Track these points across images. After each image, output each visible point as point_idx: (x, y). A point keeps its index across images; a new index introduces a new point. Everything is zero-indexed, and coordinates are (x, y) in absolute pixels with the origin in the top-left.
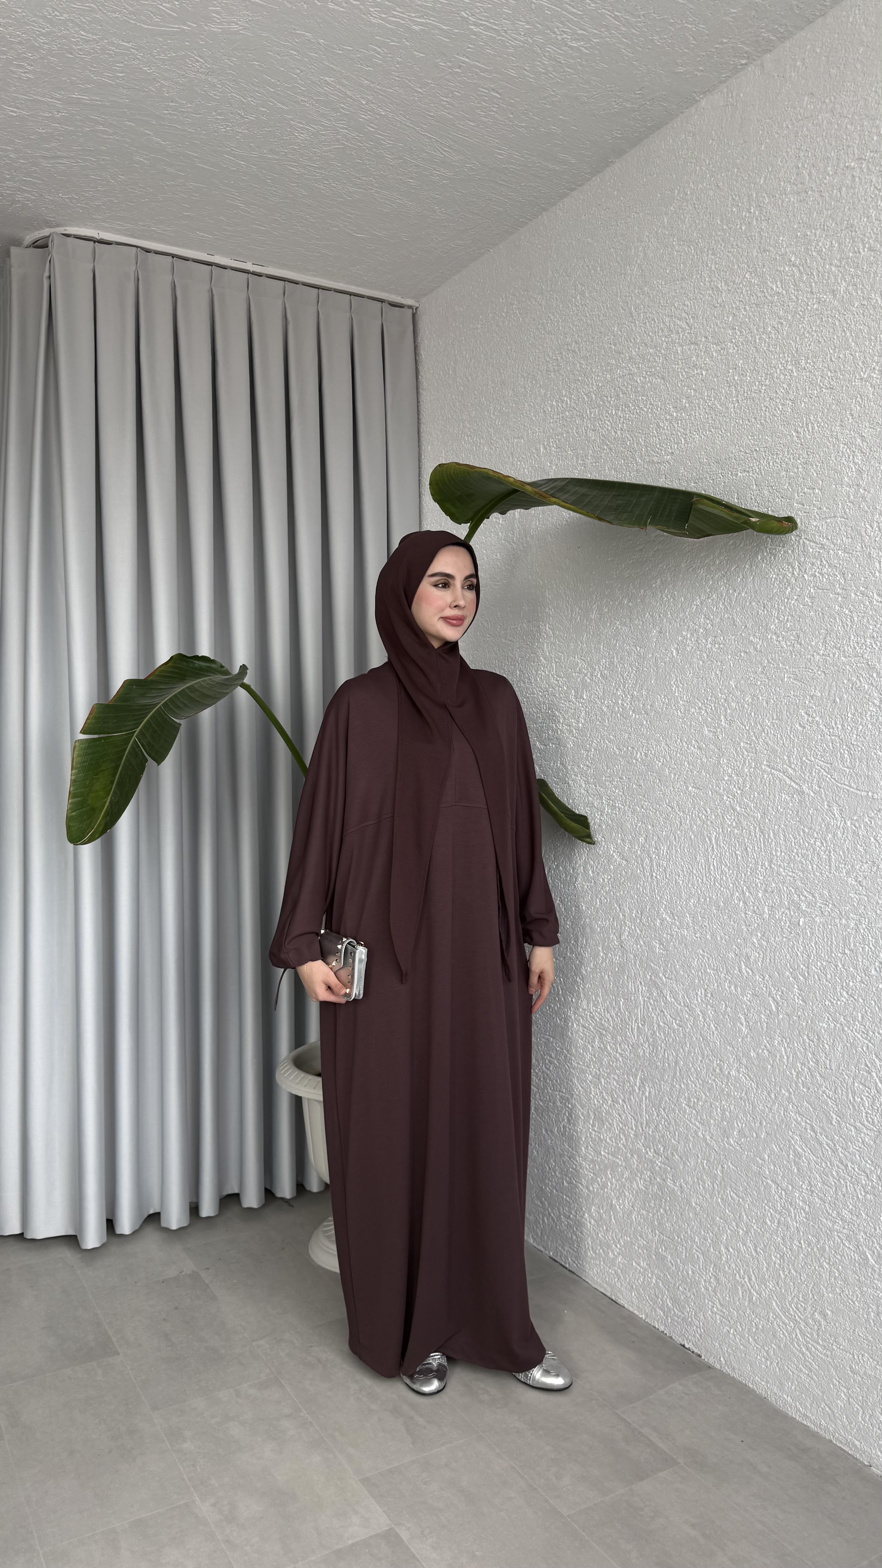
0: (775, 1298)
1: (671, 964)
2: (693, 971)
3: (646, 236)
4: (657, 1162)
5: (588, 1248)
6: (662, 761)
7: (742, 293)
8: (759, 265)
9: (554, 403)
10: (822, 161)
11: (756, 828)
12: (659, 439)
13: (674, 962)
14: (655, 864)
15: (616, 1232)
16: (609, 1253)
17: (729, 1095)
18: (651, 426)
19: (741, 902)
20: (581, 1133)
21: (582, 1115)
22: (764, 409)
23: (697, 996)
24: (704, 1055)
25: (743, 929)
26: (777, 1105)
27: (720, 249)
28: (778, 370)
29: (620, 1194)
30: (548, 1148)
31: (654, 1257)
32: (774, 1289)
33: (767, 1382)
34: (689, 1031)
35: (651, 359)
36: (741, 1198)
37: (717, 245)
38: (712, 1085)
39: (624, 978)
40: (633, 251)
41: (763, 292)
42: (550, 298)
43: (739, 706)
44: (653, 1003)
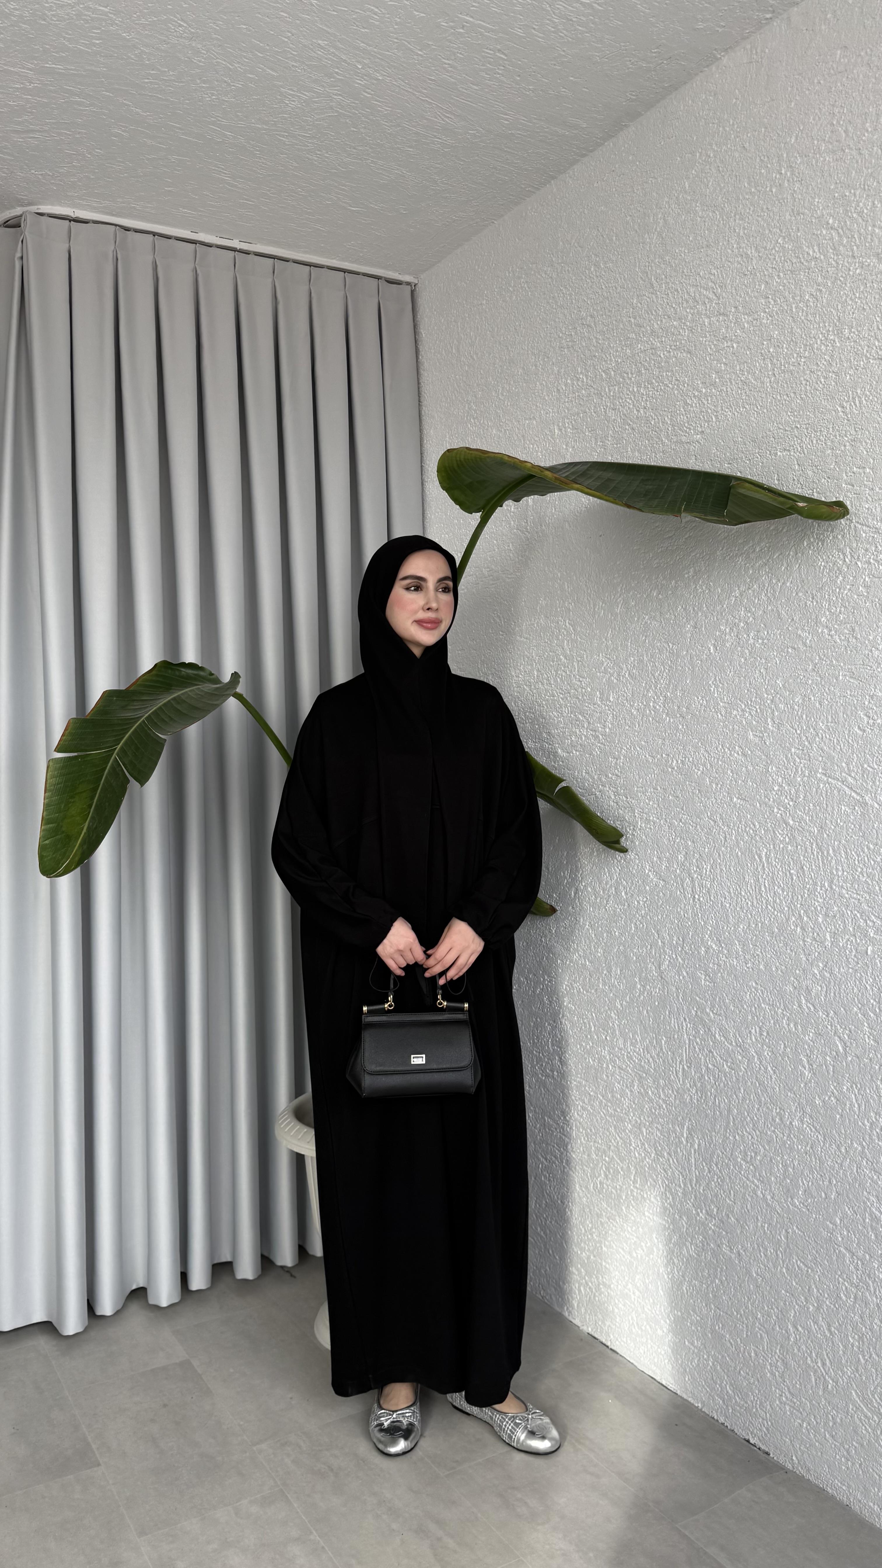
1: (720, 998)
2: (745, 1007)
6: (701, 769)
7: (775, 259)
8: (792, 229)
9: (569, 381)
10: (860, 118)
11: (812, 844)
12: (687, 417)
13: (723, 996)
14: (697, 885)
18: (678, 403)
19: (799, 928)
22: (804, 382)
23: (750, 1034)
25: (801, 959)
27: (749, 213)
28: (819, 340)
33: (849, 1486)
35: (676, 332)
36: (809, 1267)
37: (745, 209)
38: (772, 1137)
40: (652, 218)
41: (798, 257)
43: (788, 707)
44: (699, 1042)
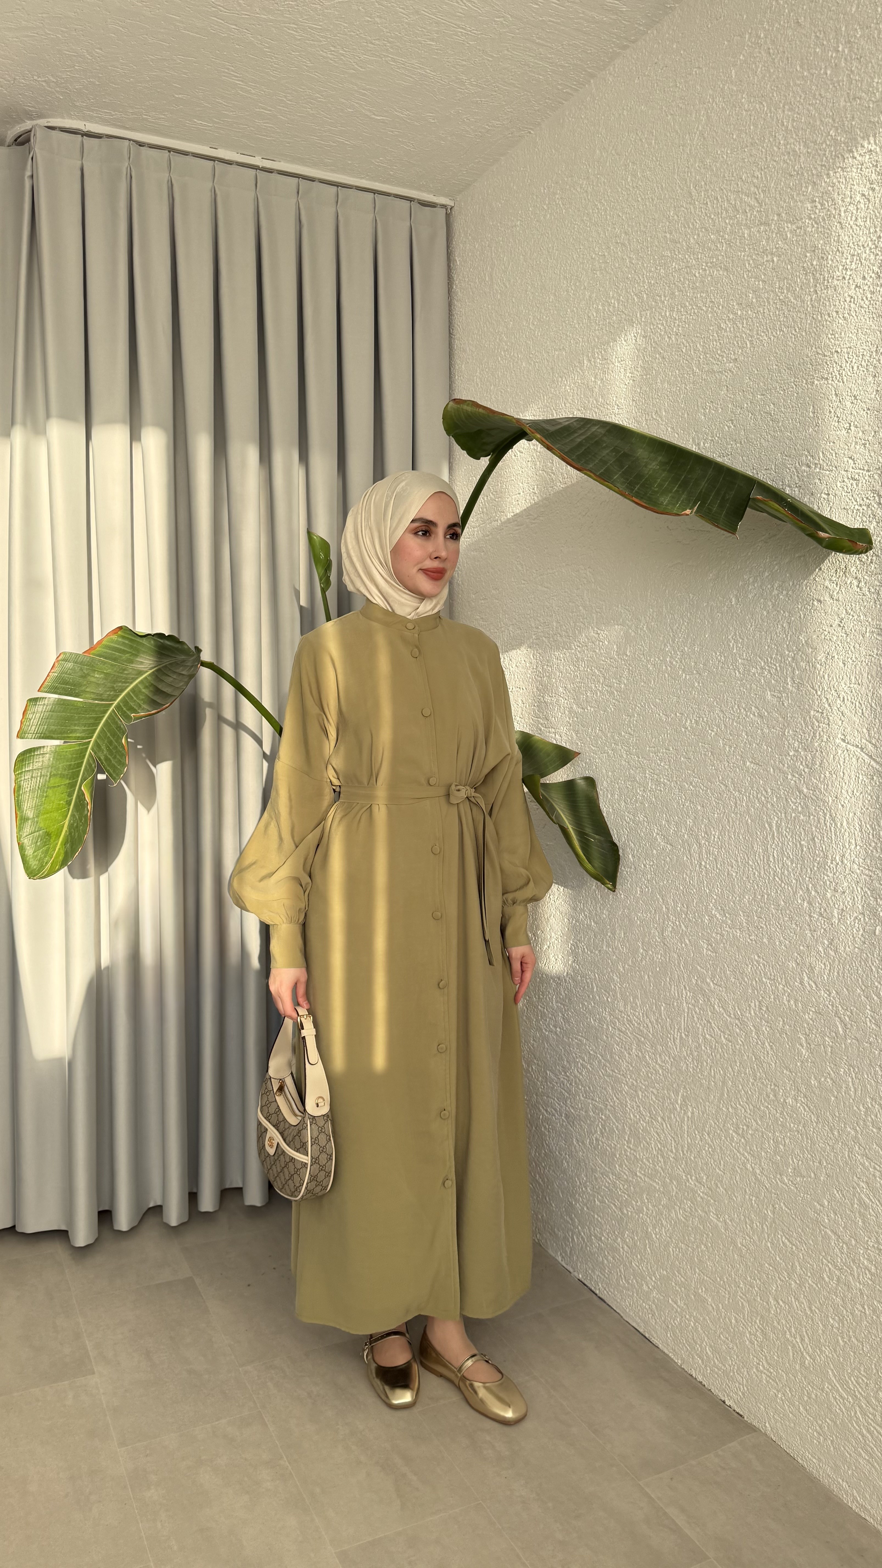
0: (831, 1365)
1: (721, 969)
2: (746, 979)
3: (710, 95)
4: (699, 1192)
5: (621, 1276)
6: (715, 730)
7: (825, 155)
8: (846, 118)
9: (600, 307)
11: (825, 814)
12: (720, 343)
13: (724, 967)
14: (704, 851)
15: (651, 1263)
16: (643, 1285)
17: (783, 1126)
18: (712, 328)
19: (805, 902)
20: (615, 1149)
21: (617, 1129)
22: (848, 299)
23: (750, 1008)
24: (756, 1077)
25: (806, 935)
26: (840, 1144)
27: (799, 101)
28: (868, 249)
29: (656, 1221)
30: (579, 1161)
31: (693, 1297)
32: (830, 1355)
33: (819, 1460)
34: (740, 1048)
35: (713, 247)
36: (794, 1245)
37: (795, 98)
38: (764, 1112)
39: (666, 980)
40: (694, 116)
42: (597, 184)
43: (809, 665)
44: (698, 1011)
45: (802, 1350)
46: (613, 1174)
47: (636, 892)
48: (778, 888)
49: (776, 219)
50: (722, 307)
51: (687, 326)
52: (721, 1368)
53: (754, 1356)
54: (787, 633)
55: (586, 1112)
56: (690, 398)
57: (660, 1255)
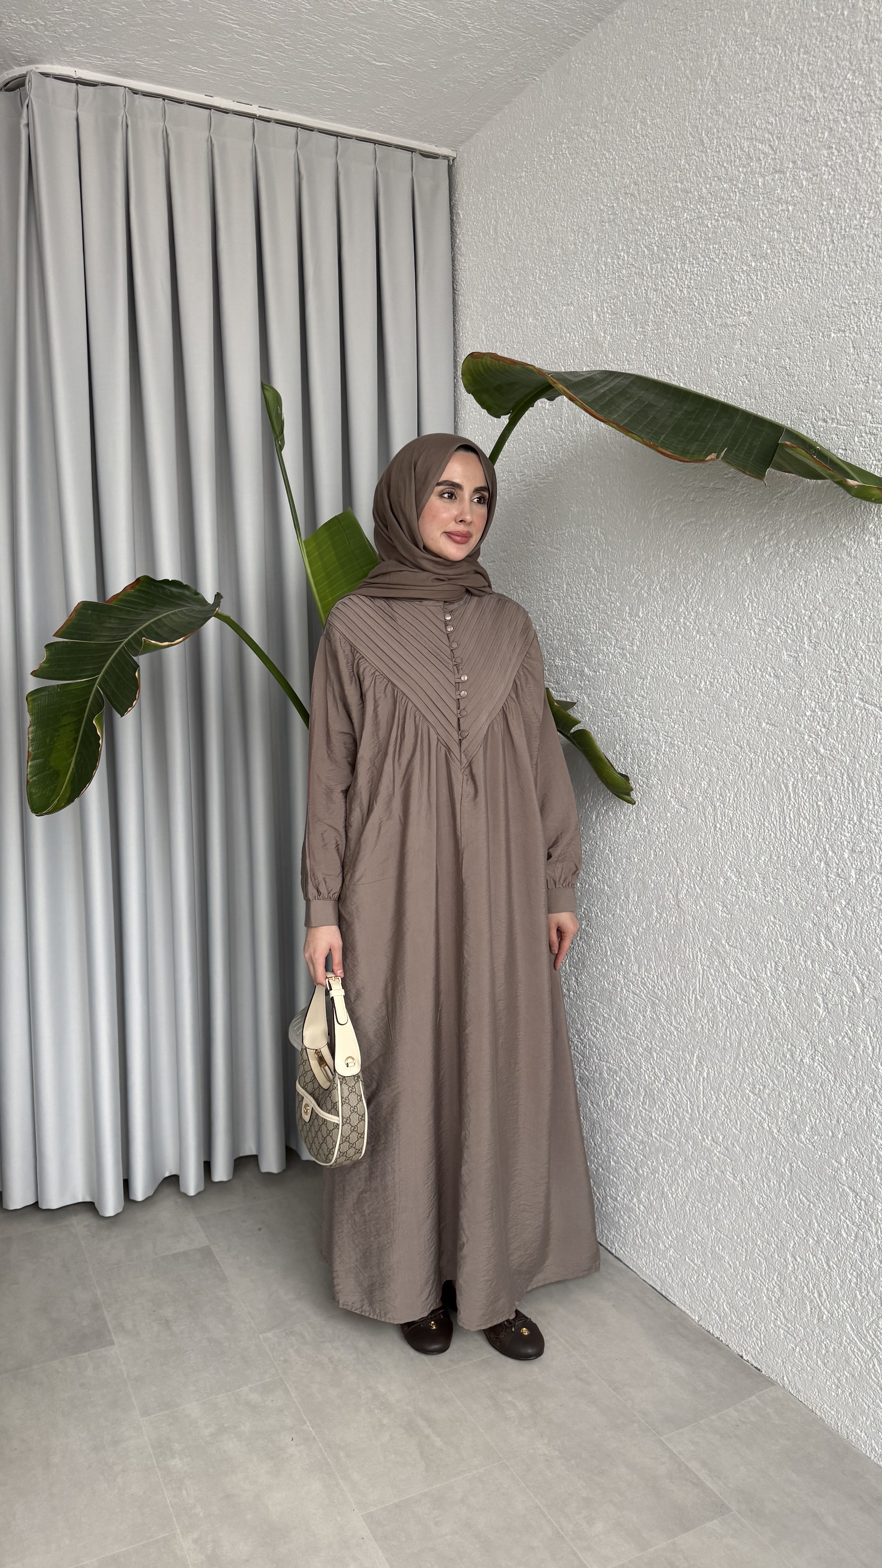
0: (850, 1320)
1: (736, 930)
2: (762, 940)
4: (715, 1151)
5: (637, 1235)
7: (842, 99)
9: (609, 260)
11: (843, 774)
13: (740, 928)
14: (719, 813)
15: (667, 1223)
16: (659, 1244)
17: (800, 1085)
18: (725, 280)
19: (822, 863)
20: (630, 1110)
21: (632, 1091)
24: (772, 1037)
25: (824, 895)
26: (858, 1102)
27: (816, 44)
29: (672, 1181)
30: (594, 1122)
31: (710, 1255)
32: (848, 1310)
33: (838, 1412)
34: (756, 1009)
35: (725, 197)
36: (812, 1202)
37: (811, 40)
39: (681, 942)
40: (705, 60)
41: (869, 95)
42: (605, 132)
44: (713, 973)
45: (820, 1305)
46: (628, 1135)
47: (650, 855)
48: (795, 849)
49: (791, 166)
50: (736, 259)
51: (699, 278)
52: (739, 1324)
53: (772, 1312)
54: (803, 592)
55: (600, 1075)
56: (703, 353)
57: (677, 1214)
